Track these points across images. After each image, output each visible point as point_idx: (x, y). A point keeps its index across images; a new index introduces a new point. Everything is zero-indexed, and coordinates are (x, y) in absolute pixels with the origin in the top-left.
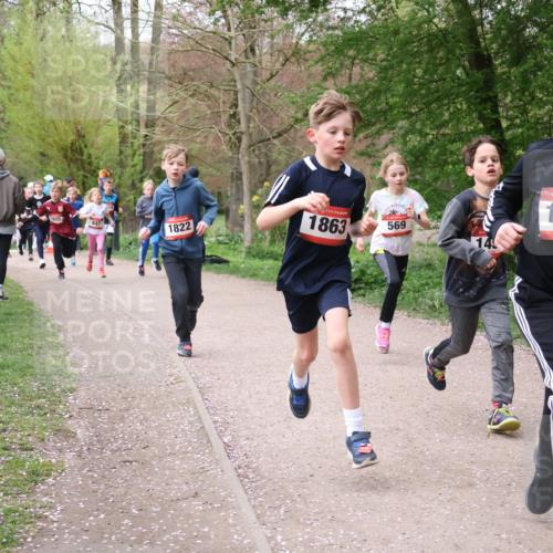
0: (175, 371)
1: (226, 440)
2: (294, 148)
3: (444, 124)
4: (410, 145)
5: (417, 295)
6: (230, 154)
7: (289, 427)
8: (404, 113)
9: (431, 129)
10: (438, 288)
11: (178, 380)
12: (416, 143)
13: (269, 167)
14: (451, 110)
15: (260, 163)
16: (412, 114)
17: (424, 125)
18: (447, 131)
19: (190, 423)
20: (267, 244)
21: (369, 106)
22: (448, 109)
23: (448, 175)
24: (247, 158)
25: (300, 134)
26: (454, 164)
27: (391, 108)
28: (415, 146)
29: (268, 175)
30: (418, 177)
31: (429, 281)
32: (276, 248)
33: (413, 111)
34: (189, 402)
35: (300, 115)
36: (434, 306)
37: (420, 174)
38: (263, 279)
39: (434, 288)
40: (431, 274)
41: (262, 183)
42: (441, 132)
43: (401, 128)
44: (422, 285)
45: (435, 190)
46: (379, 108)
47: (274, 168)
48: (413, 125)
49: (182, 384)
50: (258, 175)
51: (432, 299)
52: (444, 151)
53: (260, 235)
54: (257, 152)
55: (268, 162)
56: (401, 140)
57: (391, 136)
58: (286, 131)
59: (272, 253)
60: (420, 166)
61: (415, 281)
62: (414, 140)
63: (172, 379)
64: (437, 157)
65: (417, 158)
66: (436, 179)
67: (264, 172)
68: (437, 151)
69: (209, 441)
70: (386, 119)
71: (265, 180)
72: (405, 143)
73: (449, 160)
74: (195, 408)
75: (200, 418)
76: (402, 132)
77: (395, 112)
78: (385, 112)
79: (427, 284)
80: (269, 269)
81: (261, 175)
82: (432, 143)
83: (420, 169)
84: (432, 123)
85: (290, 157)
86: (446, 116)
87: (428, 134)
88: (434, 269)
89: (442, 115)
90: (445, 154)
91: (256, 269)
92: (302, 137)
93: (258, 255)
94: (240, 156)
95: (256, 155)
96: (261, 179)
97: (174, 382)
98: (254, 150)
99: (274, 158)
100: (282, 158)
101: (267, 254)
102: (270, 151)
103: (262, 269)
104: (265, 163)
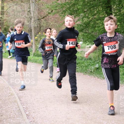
0: (11, 92)
1: (27, 113)
2: (48, 22)
3: (95, 15)
4: (84, 21)
5: (86, 68)
7: (47, 109)
8: (83, 11)
9: (91, 16)
10: (93, 66)
11: (12, 95)
12: (86, 21)
13: (40, 28)
14: (97, 10)
15: (37, 26)
16: (85, 12)
17: (89, 15)
18: (96, 17)
19: (16, 108)
21: (71, 9)
22: (96, 10)
23: (96, 31)
25: (50, 18)
26: (98, 27)
27: (78, 10)
28: (86, 22)
29: (40, 30)
30: (87, 31)
31: (90, 64)
33: (85, 10)
34: (15, 101)
35: (50, 12)
36: (92, 71)
37: (87, 30)
38: (38, 63)
39: (92, 66)
40: (91, 61)
41: (38, 33)
42: (94, 17)
43: (81, 16)
44: (88, 65)
45: (92, 35)
46: (75, 9)
47: (42, 28)
48: (85, 15)
49: (13, 96)
50: (37, 30)
51: (91, 69)
52: (95, 23)
56: (81, 20)
57: (78, 18)
58: (46, 16)
60: (87, 28)
61: (86, 64)
62: (86, 20)
64: (93, 25)
65: (86, 25)
66: (92, 32)
67: (39, 29)
68: (93, 23)
69: (22, 114)
70: (77, 13)
71: (39, 32)
72: (83, 20)
73: (97, 26)
74: (17, 103)
75: (19, 106)
76: (82, 17)
77: (80, 11)
78: (77, 11)
79: (90, 65)
80: (40, 60)
81: (38, 30)
82: (91, 20)
83: (87, 29)
84: (91, 14)
85: (47, 25)
86: (96, 12)
87: (90, 18)
88: (92, 60)
89: (94, 12)
90: (95, 24)
91: (37, 60)
92: (50, 19)
93: (37, 55)
94: (31, 24)
95: (36, 24)
96: (38, 31)
97: (11, 95)
98: (35, 22)
99: (42, 25)
100: (45, 25)
101: (40, 55)
102: (40, 23)
103: (38, 60)
104: (39, 27)
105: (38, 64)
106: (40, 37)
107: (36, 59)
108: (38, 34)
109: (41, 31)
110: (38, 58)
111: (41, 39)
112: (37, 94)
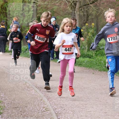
0: (45, 106)
2: (99, 9)
6: (71, 11)
11: (47, 110)
13: (88, 17)
15: (84, 15)
20: (86, 51)
24: (78, 13)
29: (87, 20)
32: (90, 53)
38: (84, 66)
41: (85, 24)
47: (90, 17)
49: (49, 112)
53: (83, 47)
54: (83, 10)
55: (87, 14)
59: (88, 55)
63: (44, 109)
67: (85, 19)
71: (86, 23)
80: (87, 62)
81: (84, 20)
85: (97, 12)
91: (82, 62)
93: (82, 55)
94: (75, 12)
95: (82, 11)
96: (84, 22)
97: (45, 110)
98: (81, 9)
99: (90, 13)
100: (94, 13)
101: (86, 55)
102: (88, 10)
103: (84, 62)
104: (86, 15)
105: (83, 68)
106: (88, 29)
107: (80, 61)
108: (85, 26)
109: (89, 21)
110: (83, 59)
111: (88, 32)
112: (81, 109)
